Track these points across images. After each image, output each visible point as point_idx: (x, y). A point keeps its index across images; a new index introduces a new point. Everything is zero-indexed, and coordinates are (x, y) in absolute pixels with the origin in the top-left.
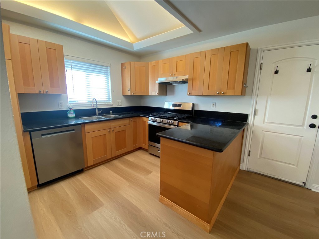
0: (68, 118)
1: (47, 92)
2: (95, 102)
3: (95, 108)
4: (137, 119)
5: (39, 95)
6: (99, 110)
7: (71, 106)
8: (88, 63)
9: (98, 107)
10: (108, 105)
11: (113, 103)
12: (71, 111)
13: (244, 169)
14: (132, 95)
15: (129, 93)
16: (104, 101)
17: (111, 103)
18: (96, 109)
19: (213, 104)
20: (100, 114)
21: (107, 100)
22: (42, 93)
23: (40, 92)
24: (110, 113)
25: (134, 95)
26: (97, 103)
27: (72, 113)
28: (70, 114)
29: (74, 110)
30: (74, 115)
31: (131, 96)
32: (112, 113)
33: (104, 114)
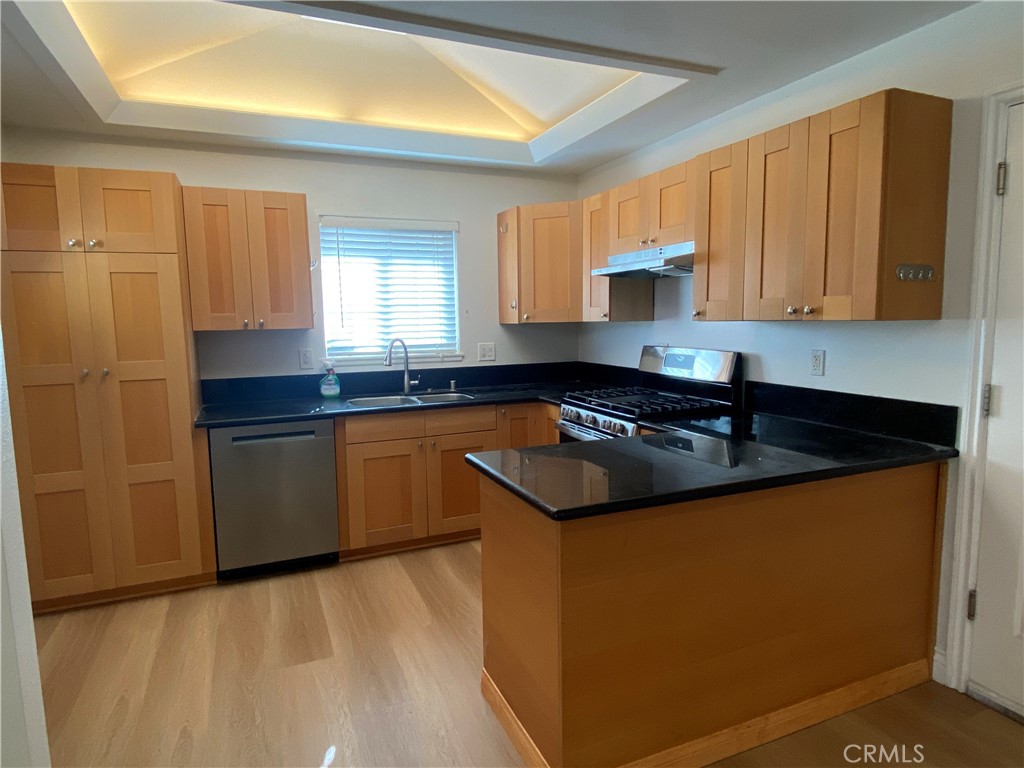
0: (321, 398)
1: (262, 325)
2: (403, 350)
3: (401, 368)
4: (529, 412)
5: (245, 334)
6: (413, 374)
7: (329, 360)
8: (385, 231)
9: (413, 367)
10: (446, 359)
11: (462, 354)
12: (331, 377)
13: (953, 685)
14: (523, 321)
15: (513, 318)
16: (434, 346)
17: (458, 353)
18: (403, 371)
19: (816, 358)
20: (414, 390)
21: (444, 341)
22: (250, 327)
23: (246, 325)
24: (450, 387)
25: (530, 321)
26: (406, 352)
27: (330, 385)
28: (327, 387)
29: (339, 375)
30: (335, 390)
31: (521, 325)
32: (457, 386)
33: (429, 390)
